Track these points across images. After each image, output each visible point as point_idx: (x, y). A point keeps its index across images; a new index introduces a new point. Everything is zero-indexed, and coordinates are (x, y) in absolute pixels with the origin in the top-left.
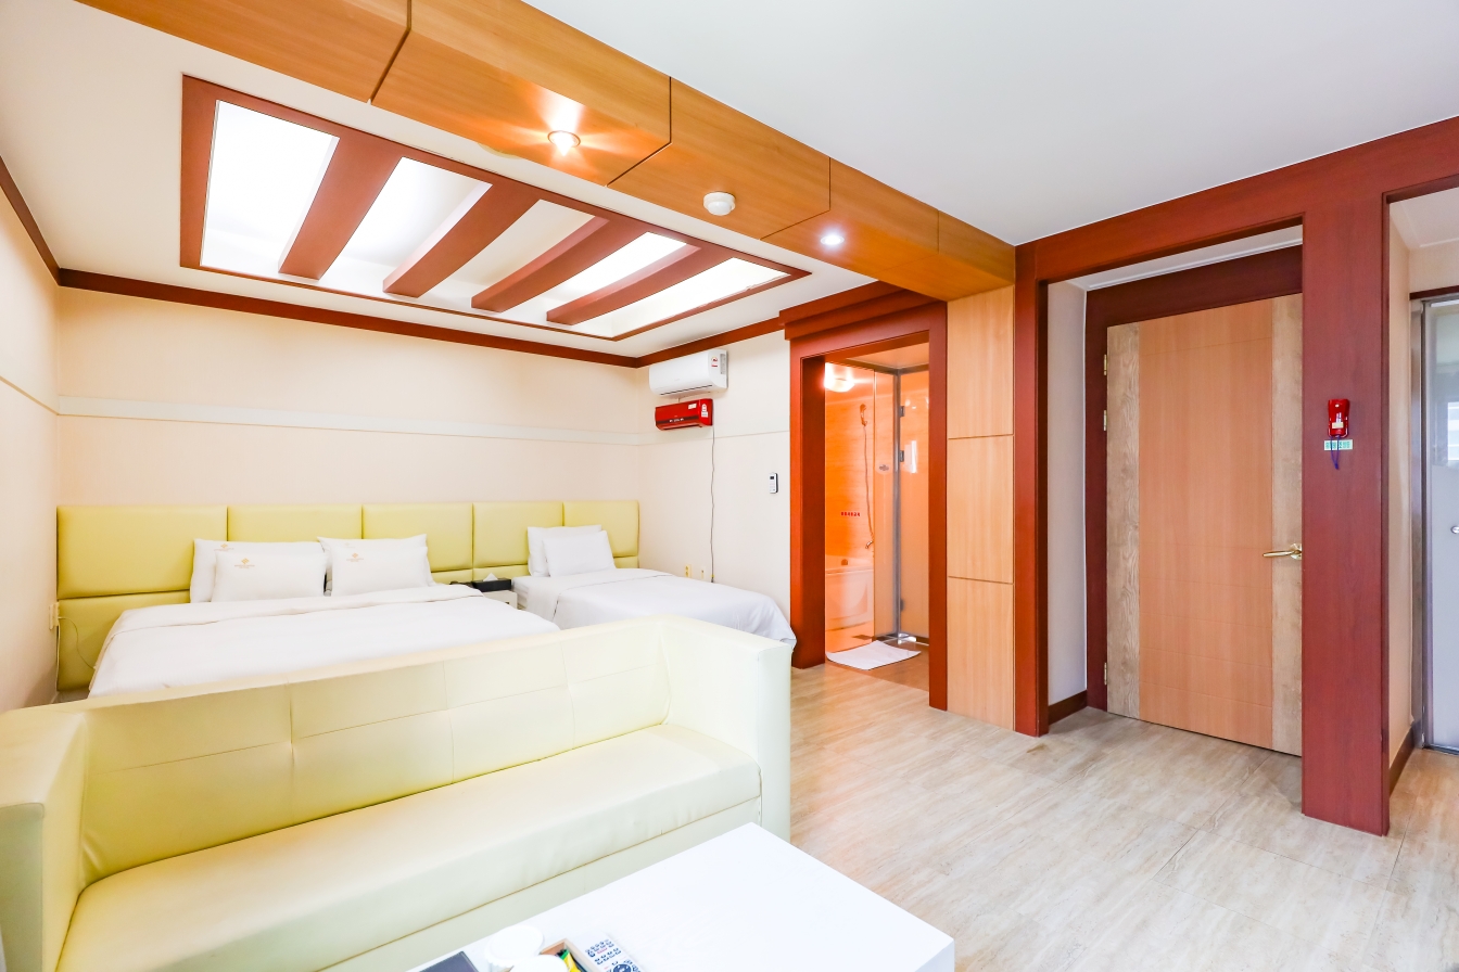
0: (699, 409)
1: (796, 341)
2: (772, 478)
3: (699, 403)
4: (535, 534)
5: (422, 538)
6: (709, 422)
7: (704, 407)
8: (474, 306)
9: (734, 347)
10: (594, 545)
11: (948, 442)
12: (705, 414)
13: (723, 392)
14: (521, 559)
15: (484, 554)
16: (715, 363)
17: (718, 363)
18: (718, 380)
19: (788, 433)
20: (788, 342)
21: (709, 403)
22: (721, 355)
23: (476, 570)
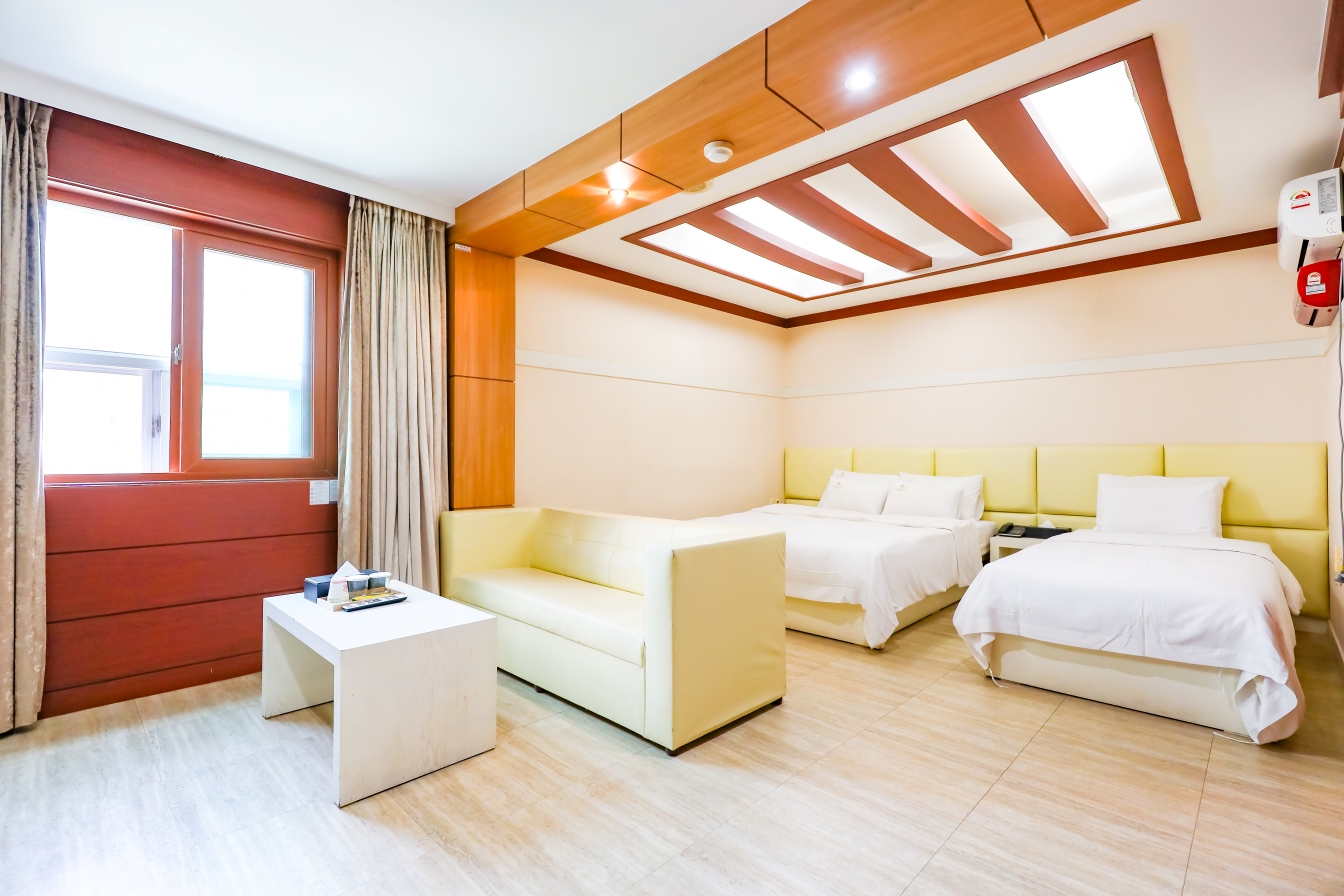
4: (1104, 479)
6: (1331, 299)
14: (1088, 511)
15: (1047, 499)
17: (1314, 200)
22: (1320, 182)
23: (1040, 515)
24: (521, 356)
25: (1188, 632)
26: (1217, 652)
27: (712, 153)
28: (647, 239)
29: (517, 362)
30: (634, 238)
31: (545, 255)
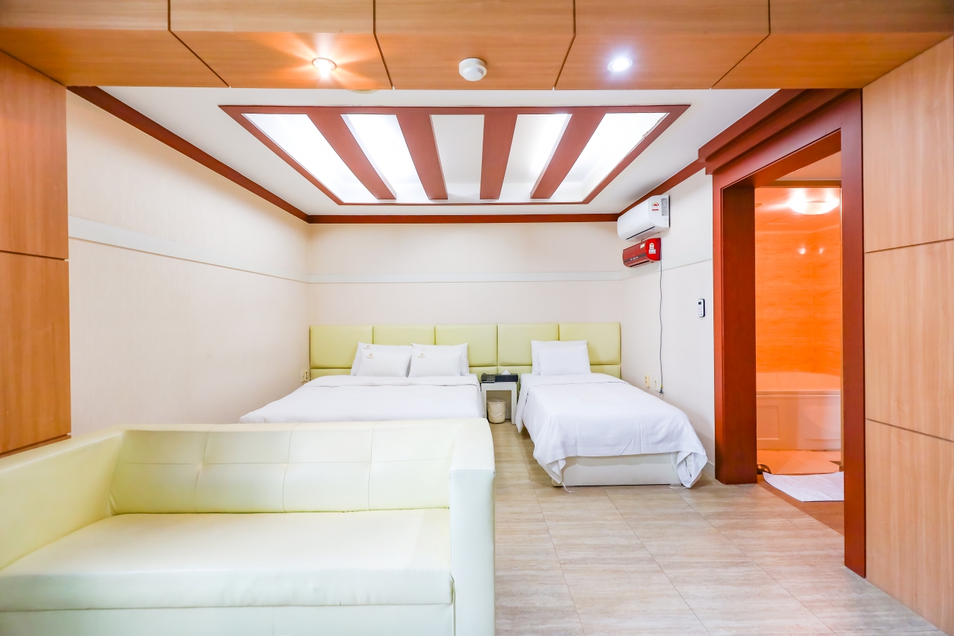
0: (647, 247)
1: (717, 173)
2: (700, 303)
3: (648, 243)
4: (535, 344)
5: (466, 345)
6: (657, 257)
7: (652, 246)
8: (482, 198)
9: (673, 191)
10: (577, 354)
11: (865, 255)
12: (652, 251)
13: (665, 231)
14: (527, 361)
15: (504, 357)
16: (655, 208)
17: (659, 207)
18: (659, 221)
19: (712, 262)
20: (710, 177)
21: (657, 242)
22: (662, 200)
23: (499, 367)
24: (75, 226)
25: (660, 436)
26: (672, 444)
27: (469, 69)
28: (253, 118)
29: (70, 234)
30: (235, 112)
31: (94, 95)
